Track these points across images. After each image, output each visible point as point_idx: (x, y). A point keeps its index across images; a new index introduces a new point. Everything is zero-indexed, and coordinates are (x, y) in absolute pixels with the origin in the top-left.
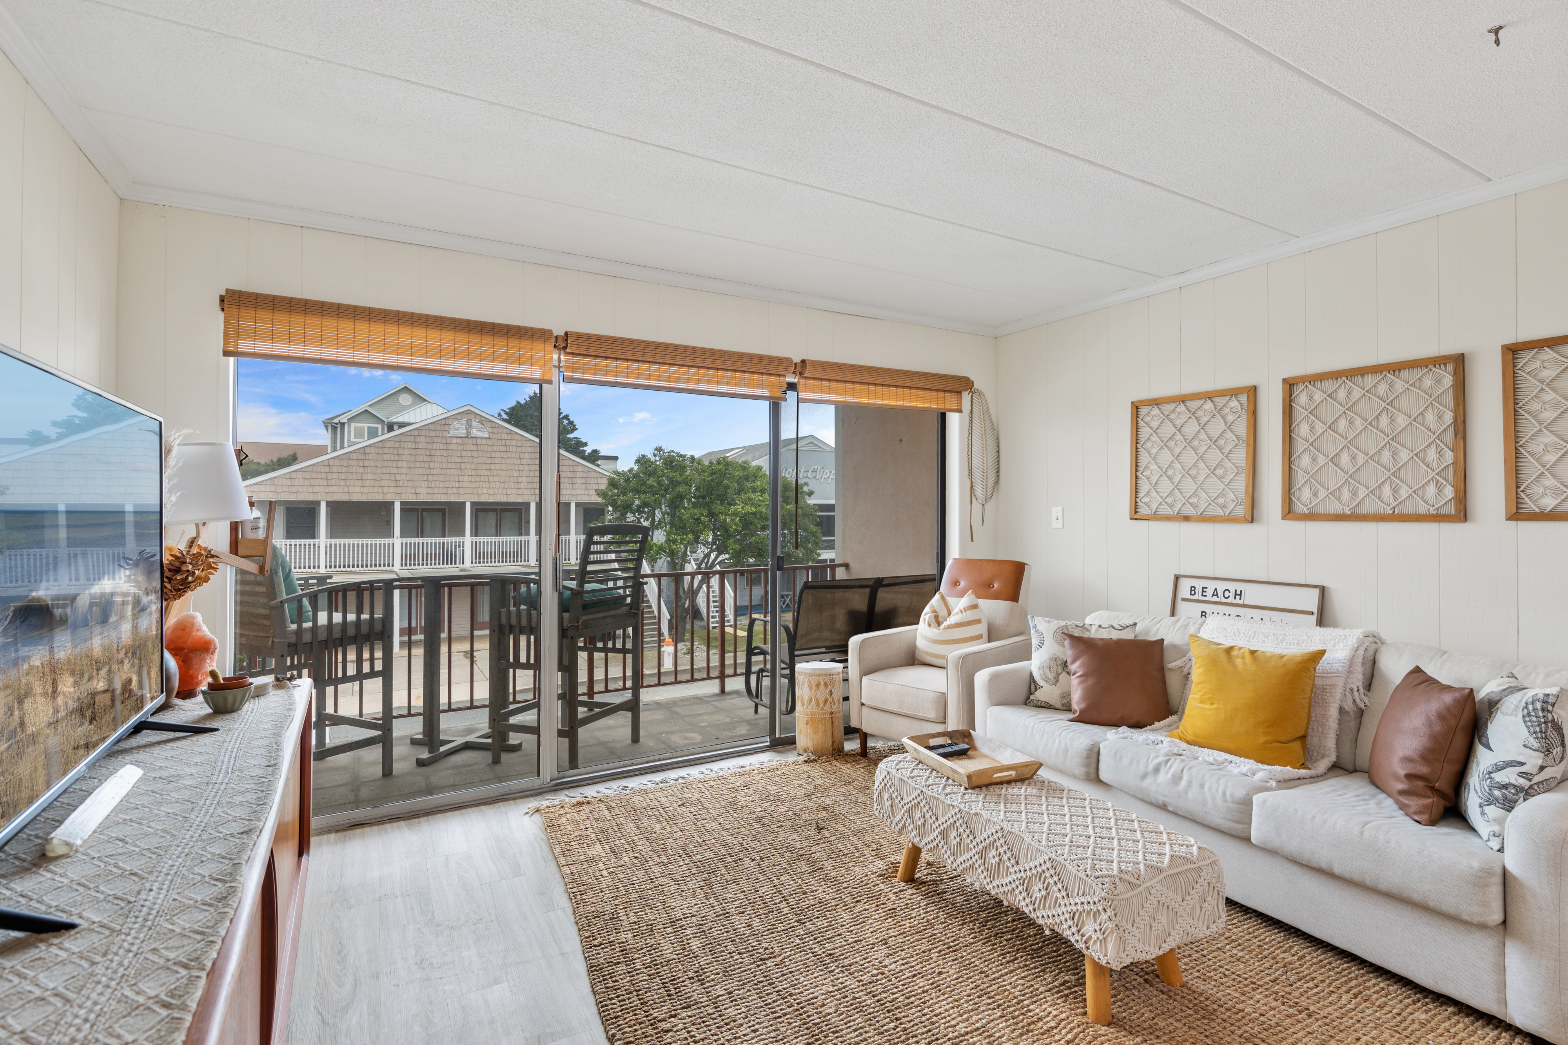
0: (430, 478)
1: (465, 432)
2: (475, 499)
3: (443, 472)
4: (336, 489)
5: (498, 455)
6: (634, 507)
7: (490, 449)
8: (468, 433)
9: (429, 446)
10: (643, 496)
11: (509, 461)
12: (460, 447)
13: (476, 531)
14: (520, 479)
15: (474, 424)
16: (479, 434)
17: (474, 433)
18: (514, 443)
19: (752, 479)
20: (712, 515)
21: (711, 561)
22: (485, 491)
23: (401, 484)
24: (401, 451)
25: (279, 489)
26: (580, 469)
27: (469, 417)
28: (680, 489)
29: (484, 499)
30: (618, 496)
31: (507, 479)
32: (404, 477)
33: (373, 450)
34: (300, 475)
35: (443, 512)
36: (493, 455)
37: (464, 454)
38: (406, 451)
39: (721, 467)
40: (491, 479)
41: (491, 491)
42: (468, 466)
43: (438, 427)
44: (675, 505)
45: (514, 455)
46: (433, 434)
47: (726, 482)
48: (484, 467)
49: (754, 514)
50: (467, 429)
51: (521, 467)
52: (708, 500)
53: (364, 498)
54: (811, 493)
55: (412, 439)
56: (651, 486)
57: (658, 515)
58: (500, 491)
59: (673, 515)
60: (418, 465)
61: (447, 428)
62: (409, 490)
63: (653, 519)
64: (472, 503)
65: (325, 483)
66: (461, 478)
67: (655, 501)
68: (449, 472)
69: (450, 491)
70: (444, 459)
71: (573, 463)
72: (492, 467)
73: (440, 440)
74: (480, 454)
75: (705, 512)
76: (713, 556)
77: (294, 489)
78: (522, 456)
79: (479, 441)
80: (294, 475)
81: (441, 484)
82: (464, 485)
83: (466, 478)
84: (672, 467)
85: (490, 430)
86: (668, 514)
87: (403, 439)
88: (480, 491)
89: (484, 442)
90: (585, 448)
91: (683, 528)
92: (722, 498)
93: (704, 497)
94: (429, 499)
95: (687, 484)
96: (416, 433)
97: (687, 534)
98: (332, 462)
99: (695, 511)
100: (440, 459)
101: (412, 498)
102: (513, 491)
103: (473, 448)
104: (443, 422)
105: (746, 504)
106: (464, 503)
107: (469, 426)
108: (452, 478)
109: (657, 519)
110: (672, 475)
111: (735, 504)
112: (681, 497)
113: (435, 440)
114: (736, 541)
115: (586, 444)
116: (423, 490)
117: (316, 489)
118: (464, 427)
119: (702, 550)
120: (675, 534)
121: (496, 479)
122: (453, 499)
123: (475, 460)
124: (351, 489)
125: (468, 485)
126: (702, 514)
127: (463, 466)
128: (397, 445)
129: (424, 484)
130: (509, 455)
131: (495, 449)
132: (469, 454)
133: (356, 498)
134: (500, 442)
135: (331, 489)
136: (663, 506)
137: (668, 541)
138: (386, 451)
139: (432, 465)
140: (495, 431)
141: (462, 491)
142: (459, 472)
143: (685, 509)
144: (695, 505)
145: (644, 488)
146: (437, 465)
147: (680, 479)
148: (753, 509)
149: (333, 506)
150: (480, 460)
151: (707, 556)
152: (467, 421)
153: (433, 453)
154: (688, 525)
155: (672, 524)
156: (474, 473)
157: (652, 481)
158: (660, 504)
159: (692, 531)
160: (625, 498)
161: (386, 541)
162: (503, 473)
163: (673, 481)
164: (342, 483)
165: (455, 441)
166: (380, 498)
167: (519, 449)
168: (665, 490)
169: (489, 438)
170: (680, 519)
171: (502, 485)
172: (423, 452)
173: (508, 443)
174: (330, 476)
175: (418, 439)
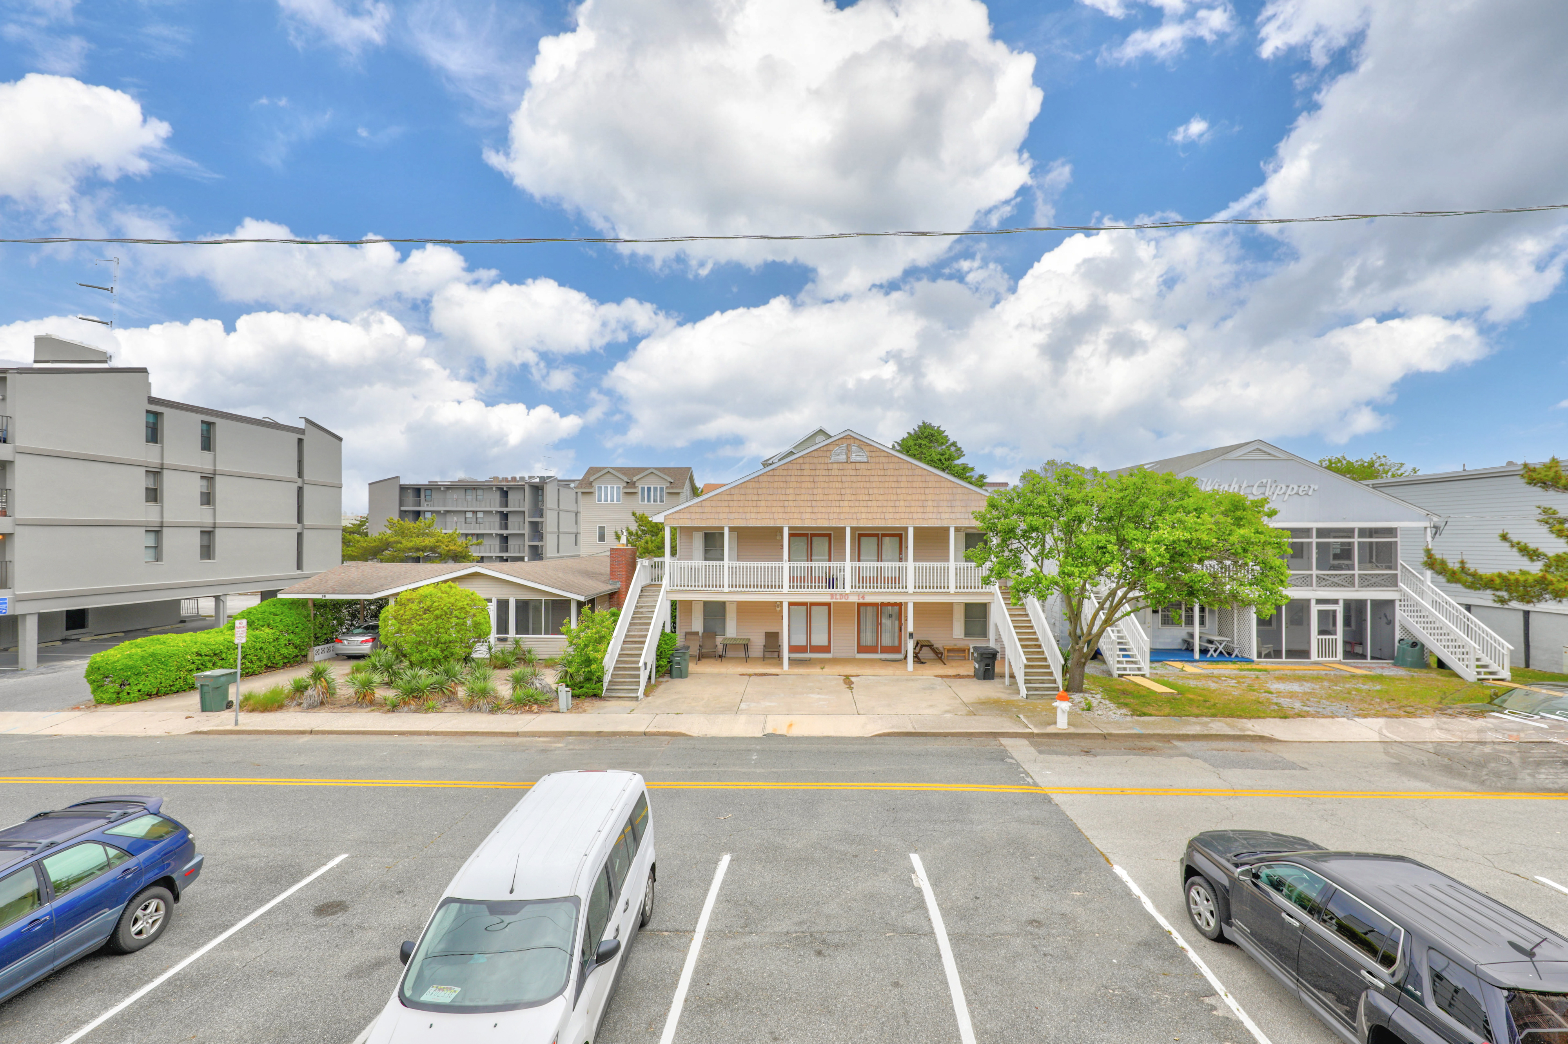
0: (814, 504)
1: (844, 457)
2: (855, 524)
3: (825, 497)
4: (736, 516)
5: (876, 478)
6: (1019, 532)
7: (868, 473)
8: (848, 457)
9: (813, 473)
10: (1029, 519)
11: (887, 485)
12: (841, 473)
13: (858, 556)
14: (898, 504)
15: (854, 449)
16: (858, 459)
17: (854, 458)
18: (891, 466)
19: (1178, 495)
20: (1122, 542)
21: (1116, 599)
22: (864, 516)
23: (789, 510)
24: (788, 479)
25: (693, 516)
26: (959, 491)
27: (848, 442)
28: (1080, 509)
29: (863, 524)
30: (999, 518)
31: (885, 504)
32: (791, 503)
33: (765, 479)
34: (708, 503)
35: (829, 536)
36: (872, 479)
37: (844, 479)
38: (793, 479)
39: (1135, 479)
40: (870, 503)
41: (870, 516)
42: (848, 491)
43: (821, 454)
44: (1069, 531)
45: (891, 479)
46: (816, 460)
47: (1143, 499)
48: (863, 491)
49: (1189, 542)
50: (847, 454)
51: (899, 491)
52: (1116, 522)
53: (758, 524)
54: (1272, 514)
55: (798, 466)
56: (1040, 507)
57: (1049, 541)
58: (878, 516)
59: (1068, 542)
60: (803, 491)
61: (828, 454)
62: (796, 516)
63: (1043, 546)
64: (852, 528)
65: (727, 510)
66: (842, 503)
67: (1045, 524)
68: (830, 497)
69: (831, 516)
70: (826, 485)
71: (952, 485)
72: (871, 491)
73: (822, 466)
74: (859, 478)
75: (1113, 539)
76: (1120, 593)
77: (704, 516)
78: (900, 479)
79: (858, 466)
80: (704, 504)
81: (824, 510)
82: (844, 510)
83: (846, 503)
84: (1067, 484)
85: (868, 453)
86: (1062, 540)
87: (791, 466)
88: (859, 516)
89: (863, 466)
90: (972, 474)
91: (1081, 558)
92: (1137, 520)
93: (1110, 519)
94: (813, 524)
95: (1087, 503)
96: (801, 461)
97: (1087, 565)
98: (733, 491)
99: (1100, 537)
100: (822, 484)
101: (798, 524)
102: (891, 516)
103: (852, 473)
104: (825, 449)
105: (1173, 527)
106: (844, 528)
107: (849, 451)
108: (834, 504)
109: (1047, 547)
110: (1066, 492)
111: (1157, 528)
112: (1079, 520)
113: (818, 466)
114: (1158, 577)
115: (973, 469)
116: (808, 516)
117: (721, 516)
118: (844, 452)
119: (1105, 586)
120: (1072, 565)
121: (874, 503)
122: (834, 524)
123: (855, 485)
124: (748, 516)
125: (848, 510)
126: (1109, 541)
127: (843, 491)
128: (785, 473)
129: (809, 510)
130: (887, 479)
131: (873, 472)
132: (848, 479)
133: (752, 523)
134: (878, 466)
135: (732, 516)
136: (1055, 531)
137: (1063, 573)
138: (776, 478)
139: (815, 491)
140: (873, 454)
141: (842, 516)
142: (839, 497)
143: (1085, 534)
144: (1097, 531)
145: (1030, 509)
146: (820, 491)
147: (1078, 497)
148: (1188, 536)
149: (732, 529)
150: (859, 485)
151: (1113, 593)
152: (847, 447)
153: (816, 479)
154: (1088, 554)
155: (1068, 554)
156: (853, 498)
157: (1041, 500)
158: (1052, 528)
159: (1096, 563)
160: (1007, 521)
161: (776, 564)
162: (881, 498)
163: (1068, 500)
164: (741, 510)
165: (835, 466)
166: (771, 523)
167: (897, 473)
168: (1058, 511)
169: (867, 462)
170: (1079, 547)
171: (880, 510)
172: (808, 479)
173: (886, 466)
174: (731, 504)
175: (803, 466)
